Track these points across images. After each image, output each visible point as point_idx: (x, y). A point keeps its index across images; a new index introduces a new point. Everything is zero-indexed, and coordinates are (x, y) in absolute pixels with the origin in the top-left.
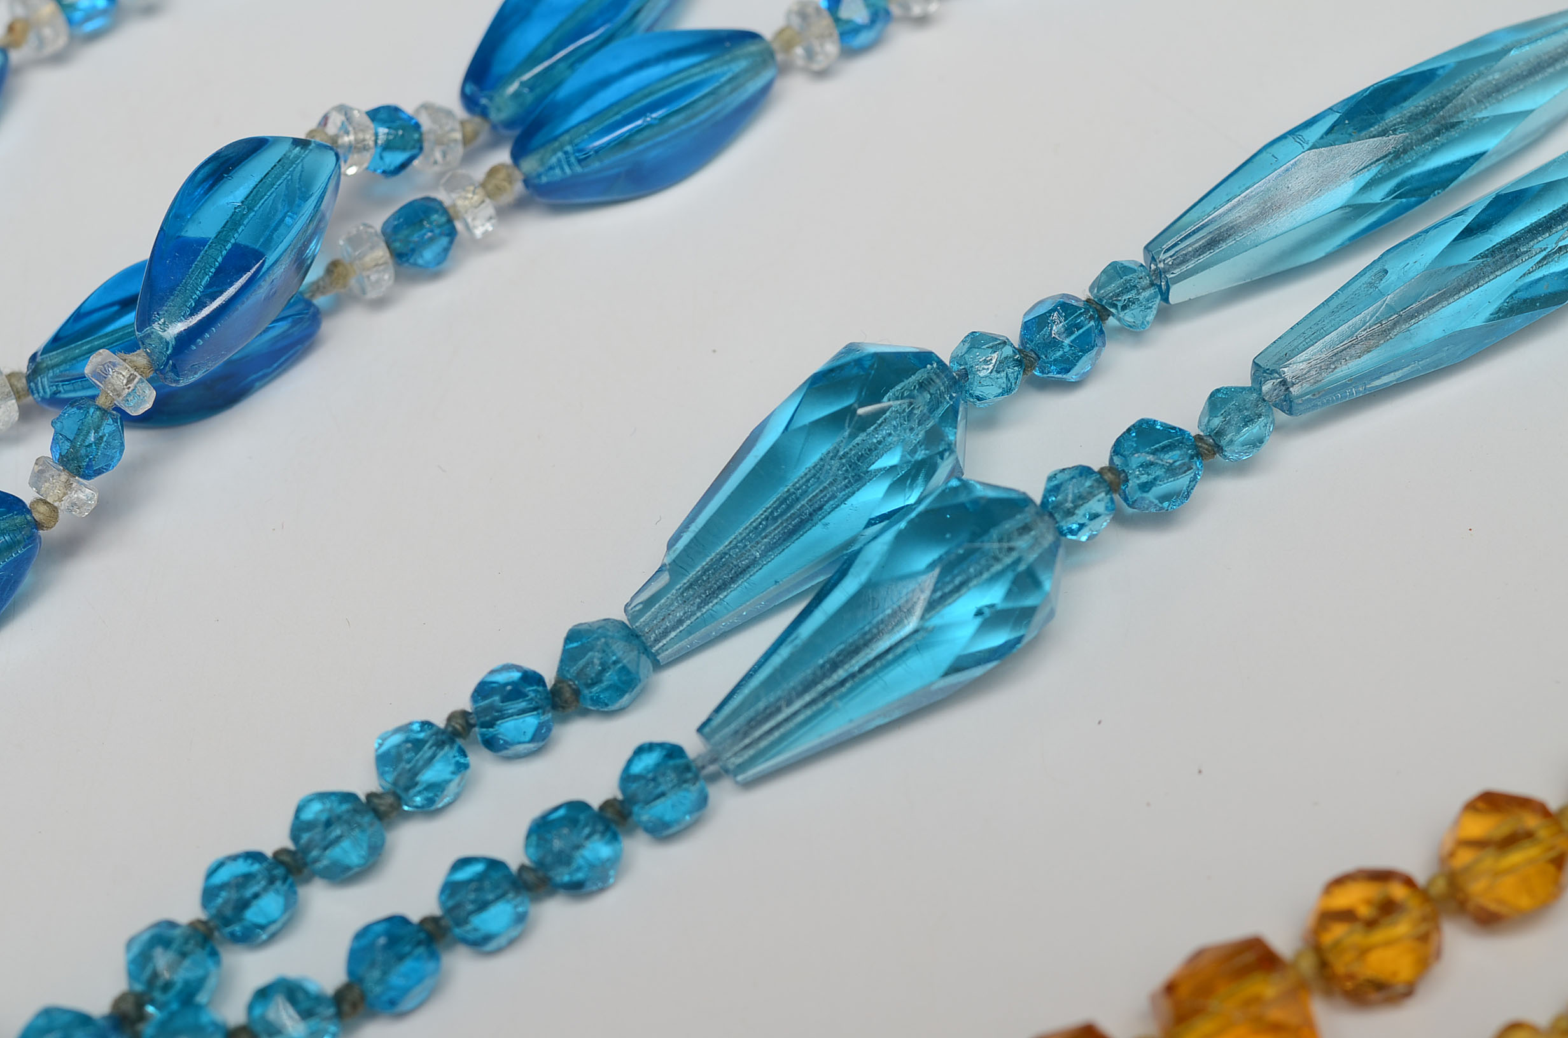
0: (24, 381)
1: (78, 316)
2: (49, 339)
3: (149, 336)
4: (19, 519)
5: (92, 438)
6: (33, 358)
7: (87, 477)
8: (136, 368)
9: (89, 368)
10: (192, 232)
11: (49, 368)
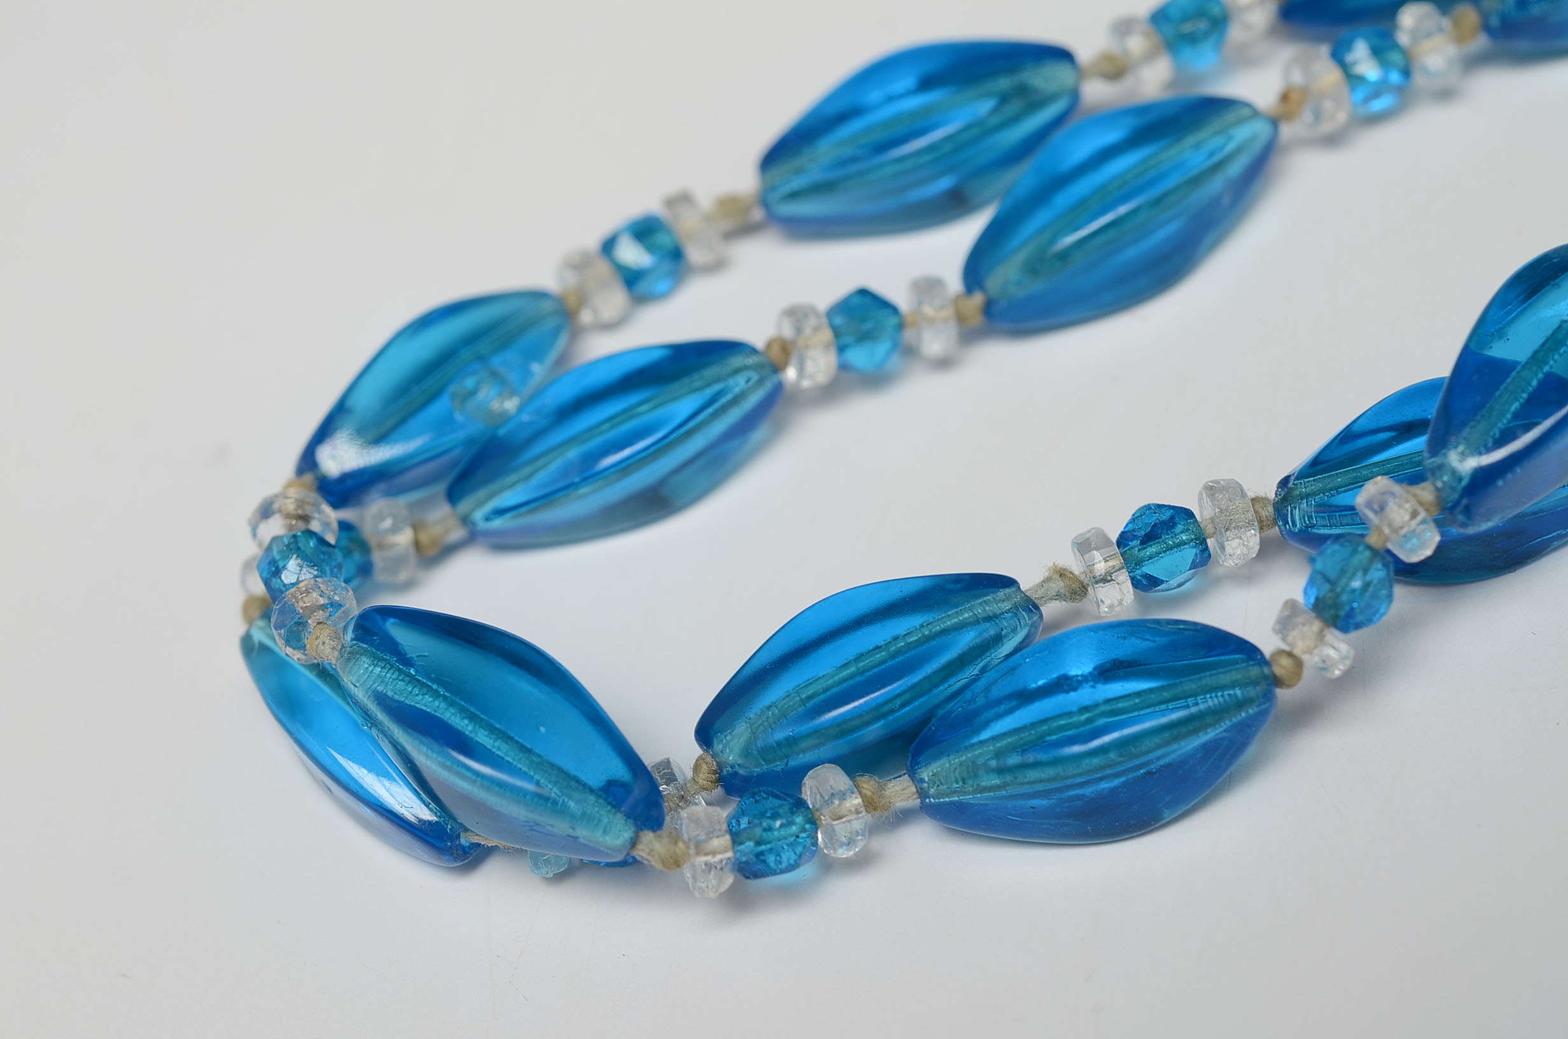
0: (1271, 509)
1: (1346, 436)
2: (1306, 462)
3: (1440, 467)
4: (1254, 671)
5: (1356, 584)
6: (1284, 482)
7: (1344, 629)
8: (1421, 504)
9: (1360, 498)
10: (1499, 351)
11: (1302, 497)
